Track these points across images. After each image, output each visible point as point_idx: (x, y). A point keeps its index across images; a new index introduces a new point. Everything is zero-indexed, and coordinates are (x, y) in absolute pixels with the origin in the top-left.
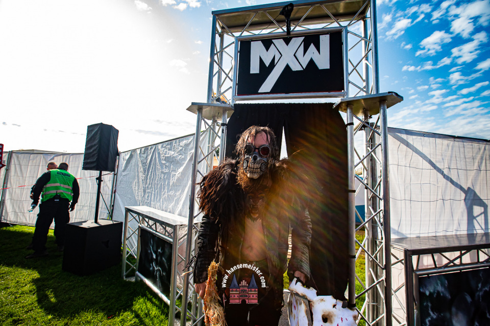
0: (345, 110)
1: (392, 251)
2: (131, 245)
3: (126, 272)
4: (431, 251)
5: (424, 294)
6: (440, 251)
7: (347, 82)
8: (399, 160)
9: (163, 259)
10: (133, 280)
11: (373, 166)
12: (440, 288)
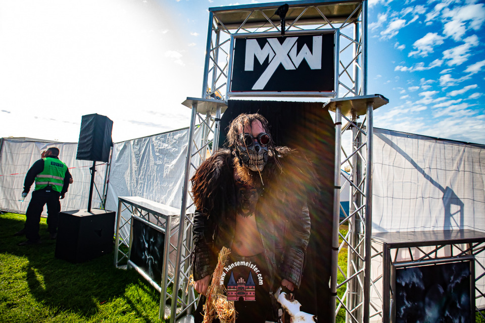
0: (334, 110)
1: (373, 244)
2: (124, 234)
3: (118, 260)
4: (408, 245)
5: (401, 284)
6: (417, 245)
7: (337, 83)
8: (384, 159)
9: (156, 248)
10: (125, 268)
11: (359, 164)
12: (415, 280)
